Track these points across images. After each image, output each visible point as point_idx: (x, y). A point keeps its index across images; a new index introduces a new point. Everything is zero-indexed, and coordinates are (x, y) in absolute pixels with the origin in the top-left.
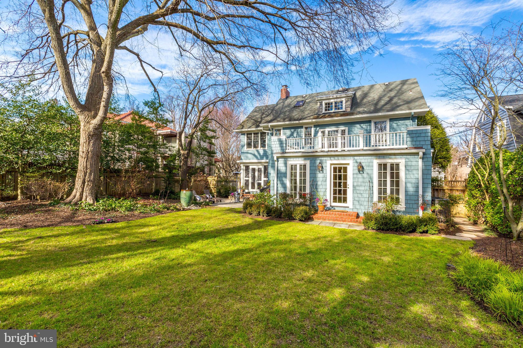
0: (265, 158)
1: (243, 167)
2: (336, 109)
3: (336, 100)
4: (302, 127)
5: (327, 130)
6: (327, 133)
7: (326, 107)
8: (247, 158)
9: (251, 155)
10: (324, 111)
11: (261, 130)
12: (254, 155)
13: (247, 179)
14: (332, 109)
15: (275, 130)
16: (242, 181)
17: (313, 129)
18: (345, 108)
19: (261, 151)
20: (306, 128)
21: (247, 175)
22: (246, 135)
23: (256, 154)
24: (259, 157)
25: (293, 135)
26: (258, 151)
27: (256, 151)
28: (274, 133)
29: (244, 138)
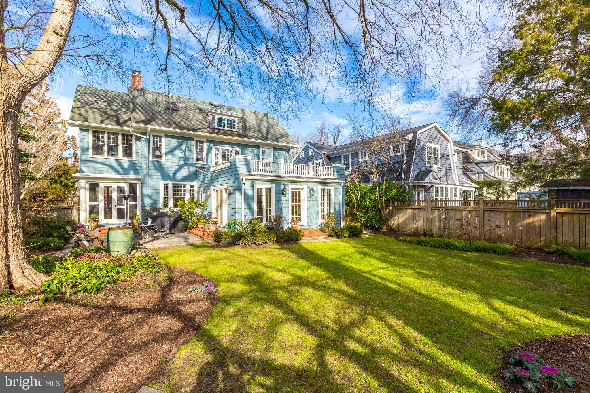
1: (83, 183)
2: (228, 127)
3: (229, 118)
4: (192, 139)
5: (222, 148)
7: (218, 122)
8: (95, 170)
10: (216, 126)
12: (111, 166)
13: (93, 203)
14: (224, 127)
15: (153, 136)
18: (238, 129)
19: (125, 162)
20: (197, 141)
21: (93, 198)
22: (91, 132)
23: (115, 165)
24: (120, 170)
25: (180, 147)
26: (118, 161)
27: (113, 161)
28: (151, 140)
29: (86, 137)
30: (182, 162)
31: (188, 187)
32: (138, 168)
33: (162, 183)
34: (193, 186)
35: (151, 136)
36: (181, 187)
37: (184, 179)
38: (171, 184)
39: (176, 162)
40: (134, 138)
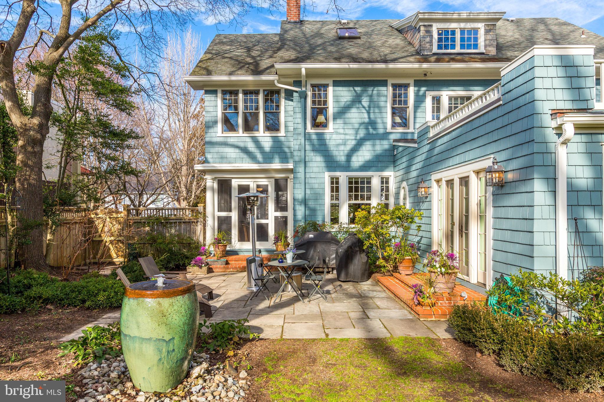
0: (277, 160)
1: (210, 182)
2: (462, 47)
4: (384, 83)
5: (445, 95)
6: (445, 102)
7: (440, 40)
8: (223, 158)
9: (237, 150)
10: (435, 50)
11: (272, 83)
12: (245, 150)
13: (224, 214)
14: (453, 47)
15: (313, 86)
16: (210, 221)
17: (412, 90)
18: (486, 46)
19: (266, 140)
20: (395, 86)
21: (225, 206)
22: (220, 95)
23: (251, 146)
24: (259, 156)
25: (360, 102)
26: (255, 140)
27: (249, 140)
28: (309, 94)
29: (213, 104)
30: (362, 133)
31: (376, 183)
32: (287, 150)
33: (327, 176)
34: (385, 181)
35: (309, 87)
36: (363, 183)
37: (366, 166)
38: (343, 177)
39: (352, 132)
40: (283, 95)
